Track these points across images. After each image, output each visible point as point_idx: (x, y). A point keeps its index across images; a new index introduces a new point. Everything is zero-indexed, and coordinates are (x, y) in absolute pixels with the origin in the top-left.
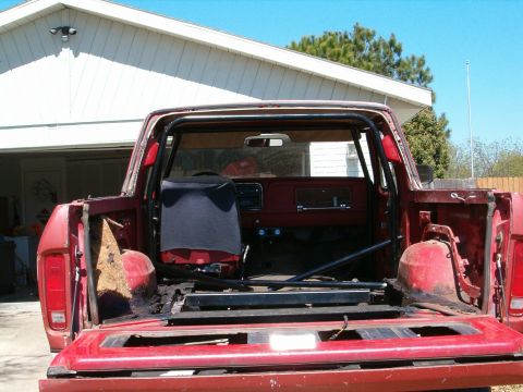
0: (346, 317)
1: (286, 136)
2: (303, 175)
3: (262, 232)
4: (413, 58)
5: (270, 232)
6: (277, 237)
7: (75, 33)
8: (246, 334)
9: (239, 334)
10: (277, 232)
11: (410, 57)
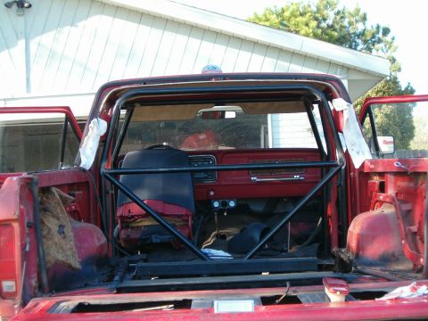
0: (288, 284)
1: (239, 108)
2: (262, 147)
3: (216, 204)
4: (378, 27)
5: (224, 204)
6: (232, 208)
7: (30, 6)
8: (191, 301)
9: (184, 300)
10: (232, 204)
11: (375, 26)
